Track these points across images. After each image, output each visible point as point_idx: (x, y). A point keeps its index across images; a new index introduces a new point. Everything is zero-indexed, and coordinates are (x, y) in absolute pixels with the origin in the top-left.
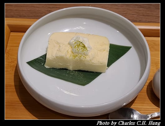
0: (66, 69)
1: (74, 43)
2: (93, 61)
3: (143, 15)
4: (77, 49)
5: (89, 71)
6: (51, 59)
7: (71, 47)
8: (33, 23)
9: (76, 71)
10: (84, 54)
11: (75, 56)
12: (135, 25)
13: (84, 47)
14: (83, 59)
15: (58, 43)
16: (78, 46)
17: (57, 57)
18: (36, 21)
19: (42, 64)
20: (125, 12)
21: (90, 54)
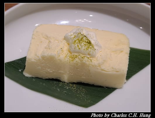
0: (58, 80)
1: (73, 36)
2: (103, 67)
4: (78, 46)
5: (95, 84)
6: (33, 60)
7: (68, 44)
9: (74, 83)
10: (89, 54)
11: (73, 58)
13: (90, 43)
14: (87, 63)
15: (47, 37)
16: (80, 40)
17: (43, 57)
19: (20, 70)
21: (98, 55)
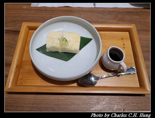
1: (61, 38)
2: (71, 49)
3: (101, 18)
4: (62, 42)
5: (70, 53)
7: (59, 41)
8: (40, 26)
10: (66, 45)
11: (61, 46)
12: (93, 25)
13: (66, 41)
14: (66, 48)
15: (52, 38)
16: (63, 40)
18: (42, 24)
19: (45, 49)
20: (91, 17)
21: (69, 44)
